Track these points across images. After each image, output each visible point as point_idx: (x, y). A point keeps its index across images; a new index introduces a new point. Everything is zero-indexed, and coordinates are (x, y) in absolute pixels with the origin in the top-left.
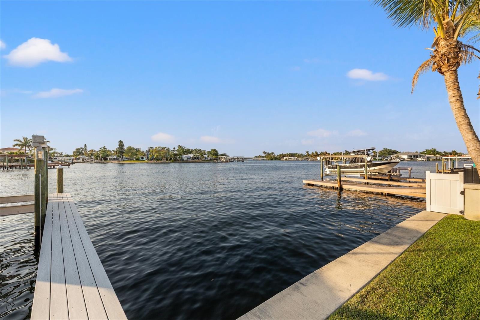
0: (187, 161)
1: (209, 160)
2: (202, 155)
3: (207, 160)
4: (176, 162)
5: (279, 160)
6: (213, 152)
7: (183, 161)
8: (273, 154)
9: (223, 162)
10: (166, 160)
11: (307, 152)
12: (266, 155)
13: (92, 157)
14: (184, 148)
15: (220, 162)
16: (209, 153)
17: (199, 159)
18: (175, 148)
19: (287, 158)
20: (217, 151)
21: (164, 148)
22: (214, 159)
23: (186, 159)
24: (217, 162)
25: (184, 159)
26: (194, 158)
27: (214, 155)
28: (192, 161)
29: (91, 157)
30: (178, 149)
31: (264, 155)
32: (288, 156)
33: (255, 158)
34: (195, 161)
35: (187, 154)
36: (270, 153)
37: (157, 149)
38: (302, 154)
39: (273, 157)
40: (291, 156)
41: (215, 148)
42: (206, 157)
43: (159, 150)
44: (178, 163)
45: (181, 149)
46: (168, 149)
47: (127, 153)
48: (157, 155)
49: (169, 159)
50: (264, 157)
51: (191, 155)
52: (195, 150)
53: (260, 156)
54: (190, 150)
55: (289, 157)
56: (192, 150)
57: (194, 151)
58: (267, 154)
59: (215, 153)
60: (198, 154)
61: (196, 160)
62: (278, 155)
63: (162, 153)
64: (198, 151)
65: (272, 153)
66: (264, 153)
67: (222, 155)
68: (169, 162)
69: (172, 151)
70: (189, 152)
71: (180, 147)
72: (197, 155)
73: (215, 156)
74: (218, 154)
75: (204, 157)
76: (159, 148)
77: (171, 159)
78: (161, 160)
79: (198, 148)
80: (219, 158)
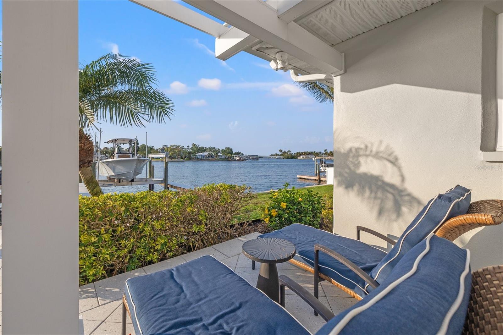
0: (201, 160)
1: (223, 159)
2: (216, 154)
3: (221, 158)
4: (190, 160)
5: (296, 158)
6: (227, 150)
7: (197, 159)
8: (290, 153)
9: (237, 161)
10: (181, 159)
11: (325, 150)
12: (282, 153)
13: (107, 155)
14: (198, 146)
15: (234, 161)
16: (224, 151)
17: (213, 157)
18: (189, 146)
19: (304, 156)
20: (231, 150)
21: (179, 146)
22: (228, 158)
23: (200, 157)
24: (232, 161)
25: (199, 157)
26: (209, 156)
27: (228, 153)
28: (207, 159)
29: (105, 155)
30: (192, 147)
31: (280, 153)
32: (305, 154)
33: (271, 156)
34: (210, 160)
35: (201, 152)
36: (286, 151)
37: (172, 147)
38: (320, 153)
39: (289, 155)
40: (309, 155)
41: (229, 147)
42: (220, 156)
43: (174, 148)
44: (193, 161)
45: (196, 147)
46: (183, 147)
47: (142, 151)
48: (172, 153)
49: (184, 157)
50: (280, 155)
51: (206, 154)
52: (209, 148)
53: (276, 155)
54: (203, 148)
55: (307, 156)
56: (206, 147)
57: (207, 149)
58: (284, 152)
59: (229, 151)
60: (212, 152)
61: (210, 158)
62: (294, 153)
63: (177, 151)
64: (212, 149)
65: (289, 151)
66: (281, 151)
67: (236, 153)
68: (184, 160)
69: (186, 149)
70: (203, 150)
71: (194, 145)
72: (211, 154)
73: (229, 155)
74: (233, 152)
75: (218, 156)
76: (173, 146)
77: (185, 157)
78: (176, 158)
79: (212, 146)
80: (234, 156)
